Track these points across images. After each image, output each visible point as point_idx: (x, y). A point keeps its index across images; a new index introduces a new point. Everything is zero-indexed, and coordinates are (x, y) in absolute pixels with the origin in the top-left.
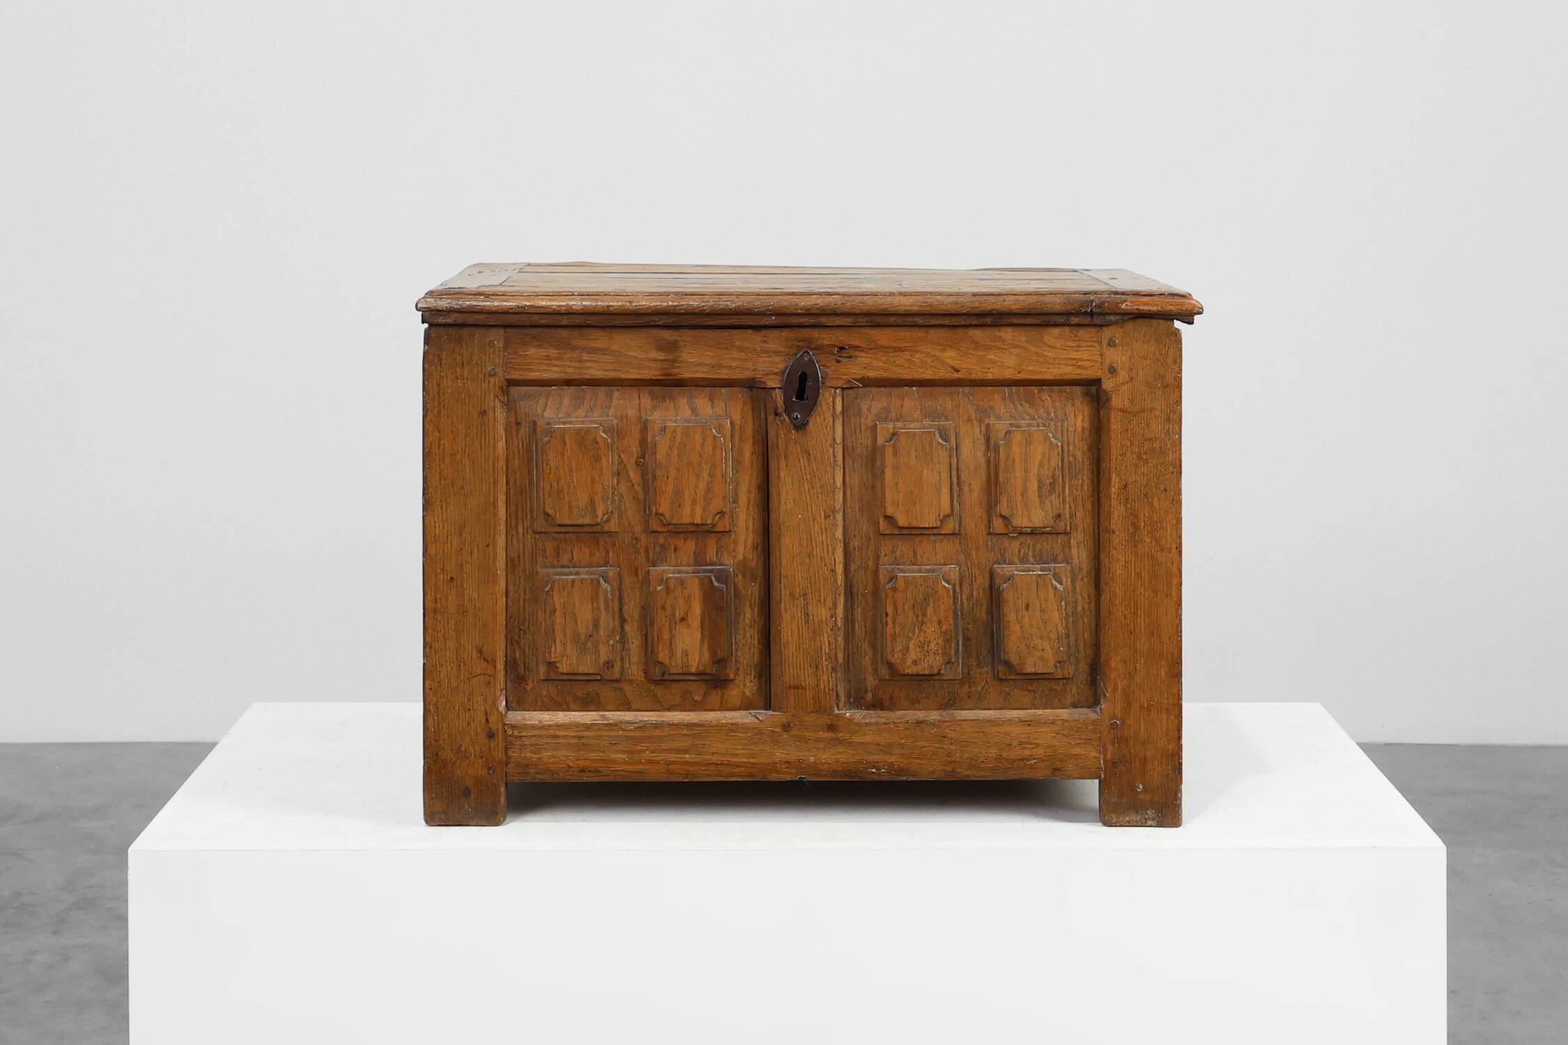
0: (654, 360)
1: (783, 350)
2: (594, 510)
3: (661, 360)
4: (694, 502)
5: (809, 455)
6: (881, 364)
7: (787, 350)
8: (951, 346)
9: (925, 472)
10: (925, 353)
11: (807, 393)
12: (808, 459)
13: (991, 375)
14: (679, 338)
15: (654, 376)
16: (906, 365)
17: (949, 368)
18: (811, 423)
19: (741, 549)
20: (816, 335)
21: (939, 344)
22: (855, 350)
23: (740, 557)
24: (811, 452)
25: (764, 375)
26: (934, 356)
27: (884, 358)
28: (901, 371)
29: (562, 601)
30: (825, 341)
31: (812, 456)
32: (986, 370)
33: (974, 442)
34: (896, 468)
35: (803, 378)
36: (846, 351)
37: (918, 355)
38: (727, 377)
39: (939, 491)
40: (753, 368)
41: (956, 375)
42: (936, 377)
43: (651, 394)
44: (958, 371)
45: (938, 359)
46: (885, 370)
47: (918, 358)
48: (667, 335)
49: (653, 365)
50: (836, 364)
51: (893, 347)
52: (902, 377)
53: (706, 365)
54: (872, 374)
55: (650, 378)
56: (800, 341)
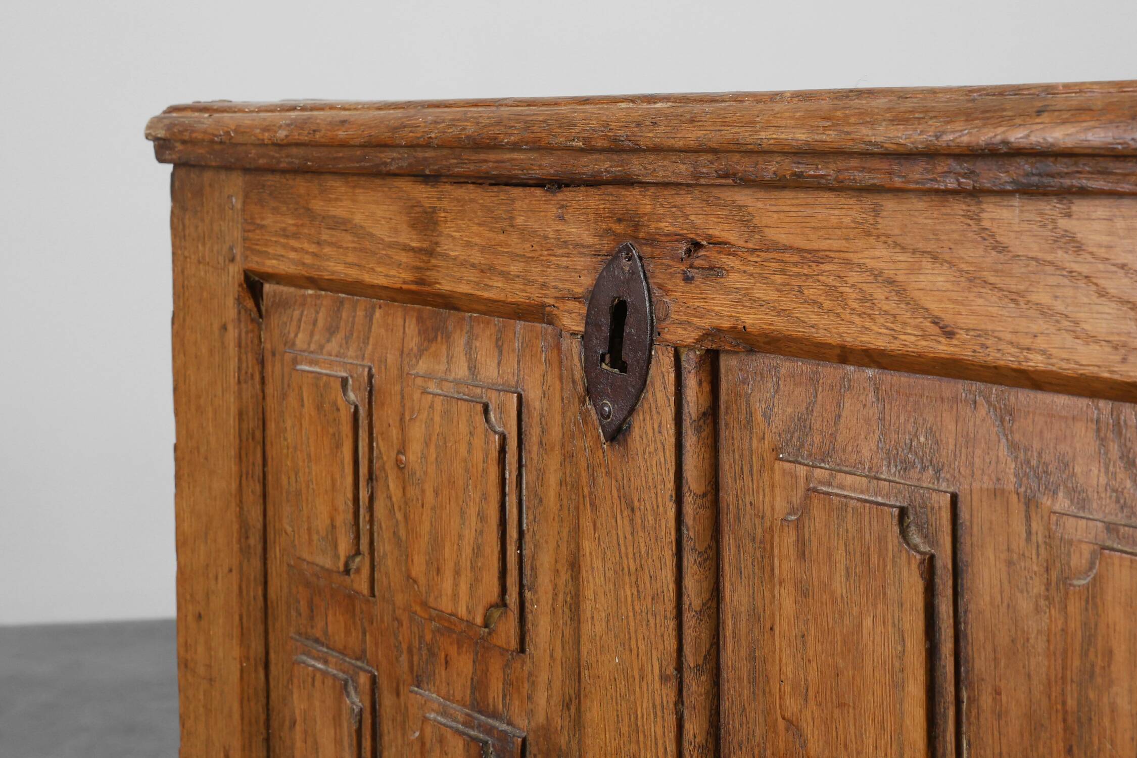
0: (406, 248)
1: (589, 240)
2: (336, 547)
3: (413, 249)
4: (457, 573)
5: (633, 510)
6: (772, 295)
7: (597, 239)
8: (935, 258)
9: (868, 622)
10: (871, 270)
11: (627, 355)
12: (632, 521)
13: (1040, 358)
14: (438, 204)
15: (404, 283)
16: (827, 304)
17: (927, 324)
18: (636, 431)
19: (541, 699)
20: (648, 208)
21: (904, 249)
22: (719, 252)
23: (541, 718)
24: (636, 504)
25: (557, 298)
26: (891, 282)
27: (779, 279)
28: (813, 319)
29: (302, 708)
30: (662, 225)
31: (638, 514)
32: (1026, 341)
33: (1010, 563)
34: (803, 591)
35: (619, 311)
36: (702, 253)
37: (854, 277)
38: (502, 297)
39: (898, 686)
40: (541, 280)
41: (943, 348)
42: (895, 346)
43: (420, 320)
44: (949, 334)
45: (900, 291)
46: (780, 313)
47: (853, 286)
48: (422, 193)
49: (404, 258)
50: (682, 283)
51: (799, 250)
52: (821, 336)
53: (473, 266)
54: (752, 320)
55: (398, 286)
56: (620, 221)
